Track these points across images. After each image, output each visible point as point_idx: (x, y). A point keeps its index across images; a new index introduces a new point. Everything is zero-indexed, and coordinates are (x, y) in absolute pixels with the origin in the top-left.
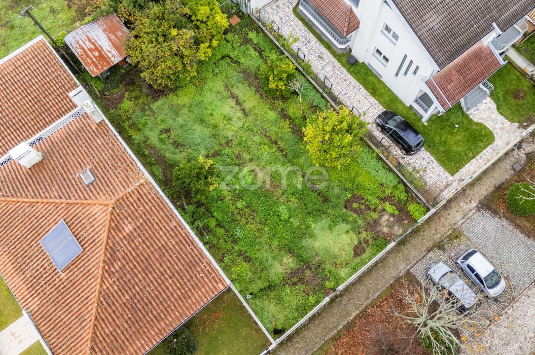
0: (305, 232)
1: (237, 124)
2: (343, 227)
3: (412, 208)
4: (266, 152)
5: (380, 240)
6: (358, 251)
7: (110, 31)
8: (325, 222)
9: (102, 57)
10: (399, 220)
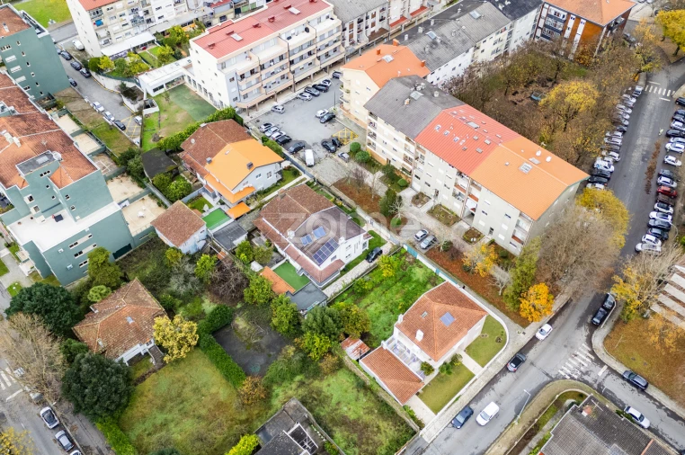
0: (417, 281)
1: (378, 305)
2: (413, 270)
3: (403, 252)
4: (389, 295)
5: (416, 261)
6: (421, 267)
7: (348, 344)
8: (412, 275)
9: (361, 347)
10: (407, 256)
